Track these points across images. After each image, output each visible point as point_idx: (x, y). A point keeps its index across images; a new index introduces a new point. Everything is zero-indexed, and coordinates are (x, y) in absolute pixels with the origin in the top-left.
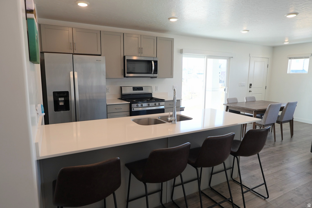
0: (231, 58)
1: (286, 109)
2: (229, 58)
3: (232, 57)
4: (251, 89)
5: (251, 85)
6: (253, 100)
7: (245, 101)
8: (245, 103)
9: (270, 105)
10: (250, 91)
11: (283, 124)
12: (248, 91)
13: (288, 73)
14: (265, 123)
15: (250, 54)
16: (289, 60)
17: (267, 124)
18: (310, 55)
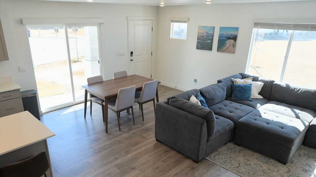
1: (144, 90)
2: (100, 25)
3: (103, 23)
4: (132, 58)
5: (132, 53)
6: (124, 76)
10: (131, 60)
11: (143, 105)
12: (129, 60)
13: (171, 38)
14: (117, 109)
15: (127, 17)
16: (172, 23)
17: (120, 109)
18: (188, 19)
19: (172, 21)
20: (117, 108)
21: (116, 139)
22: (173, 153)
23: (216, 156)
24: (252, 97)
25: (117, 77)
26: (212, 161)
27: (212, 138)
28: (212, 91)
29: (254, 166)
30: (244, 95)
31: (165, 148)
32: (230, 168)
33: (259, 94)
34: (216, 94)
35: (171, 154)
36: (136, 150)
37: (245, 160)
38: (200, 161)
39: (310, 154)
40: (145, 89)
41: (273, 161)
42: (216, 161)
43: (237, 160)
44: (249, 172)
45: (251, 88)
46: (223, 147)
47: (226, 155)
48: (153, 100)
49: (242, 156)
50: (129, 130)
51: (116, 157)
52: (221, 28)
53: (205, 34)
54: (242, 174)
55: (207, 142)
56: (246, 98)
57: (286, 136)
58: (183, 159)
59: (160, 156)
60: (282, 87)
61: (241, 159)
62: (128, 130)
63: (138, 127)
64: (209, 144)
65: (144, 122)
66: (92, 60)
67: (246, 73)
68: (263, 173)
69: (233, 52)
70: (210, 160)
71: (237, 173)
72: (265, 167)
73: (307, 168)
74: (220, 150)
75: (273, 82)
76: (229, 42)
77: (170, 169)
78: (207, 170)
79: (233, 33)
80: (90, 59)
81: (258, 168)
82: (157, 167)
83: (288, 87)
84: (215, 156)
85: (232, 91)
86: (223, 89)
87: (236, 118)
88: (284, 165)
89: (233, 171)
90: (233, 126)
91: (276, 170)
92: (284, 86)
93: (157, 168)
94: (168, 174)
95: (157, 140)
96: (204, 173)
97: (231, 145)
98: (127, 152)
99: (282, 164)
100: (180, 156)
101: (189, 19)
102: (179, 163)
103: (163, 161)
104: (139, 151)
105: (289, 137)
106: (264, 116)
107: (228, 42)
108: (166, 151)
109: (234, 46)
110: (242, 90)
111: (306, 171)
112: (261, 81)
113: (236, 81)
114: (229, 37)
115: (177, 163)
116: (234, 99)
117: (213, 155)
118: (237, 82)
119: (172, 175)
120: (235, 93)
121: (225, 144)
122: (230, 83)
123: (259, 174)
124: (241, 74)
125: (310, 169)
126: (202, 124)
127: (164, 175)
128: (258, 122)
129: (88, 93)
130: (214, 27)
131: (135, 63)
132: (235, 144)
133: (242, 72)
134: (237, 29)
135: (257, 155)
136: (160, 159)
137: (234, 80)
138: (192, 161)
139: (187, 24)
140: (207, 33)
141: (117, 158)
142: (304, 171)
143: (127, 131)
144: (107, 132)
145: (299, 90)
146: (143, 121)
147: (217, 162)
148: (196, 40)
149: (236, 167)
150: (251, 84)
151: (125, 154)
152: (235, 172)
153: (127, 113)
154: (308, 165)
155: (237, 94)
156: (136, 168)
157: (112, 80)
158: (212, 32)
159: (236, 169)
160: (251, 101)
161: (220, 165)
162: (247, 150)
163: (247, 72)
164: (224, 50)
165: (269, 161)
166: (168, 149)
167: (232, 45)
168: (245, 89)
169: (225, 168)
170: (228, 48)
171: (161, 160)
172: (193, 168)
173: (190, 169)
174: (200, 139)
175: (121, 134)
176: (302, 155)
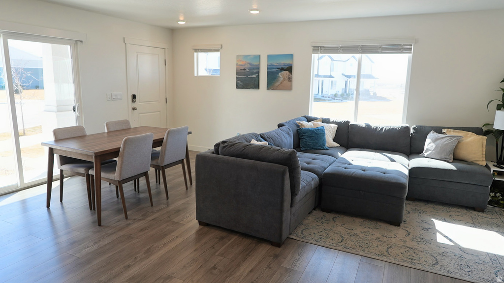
0: (79, 43)
2: (76, 43)
3: (81, 41)
4: (135, 105)
5: (134, 96)
6: (124, 127)
7: (106, 131)
8: (106, 134)
9: (125, 140)
10: (133, 109)
11: (166, 170)
12: (131, 109)
13: (196, 75)
14: (120, 177)
15: (124, 38)
16: (195, 54)
17: (126, 177)
18: (220, 46)
19: (196, 51)
20: (120, 174)
21: (121, 233)
22: (234, 238)
23: (304, 231)
24: (327, 145)
25: (112, 129)
26: (301, 239)
27: (298, 198)
28: (276, 135)
29: (363, 235)
30: (317, 142)
31: (217, 233)
32: (332, 244)
33: (334, 140)
34: (282, 140)
35: (232, 240)
36: (165, 245)
37: (347, 230)
38: (283, 243)
39: (418, 208)
40: (169, 141)
41: (384, 225)
42: (306, 238)
43: (336, 232)
44: (360, 245)
45: (324, 132)
46: (309, 218)
47: (317, 227)
48: (182, 161)
49: (340, 225)
50: (145, 216)
51: (127, 264)
52: (269, 56)
53: (247, 66)
54: (353, 250)
55: (291, 207)
56: (320, 146)
57: (394, 181)
58: (254, 245)
59: (213, 247)
60: (362, 127)
61: (340, 229)
62: (142, 216)
63: (161, 209)
64: (294, 209)
65: (169, 200)
66: (58, 111)
67: (310, 115)
68: (379, 243)
69: (289, 88)
70: (297, 239)
71: (344, 250)
72: (377, 234)
73: (426, 226)
74: (306, 222)
75: (348, 122)
76: (283, 75)
77: (238, 266)
78: (299, 255)
79: (287, 62)
80: (55, 109)
81: (369, 238)
82: (213, 265)
83: (368, 127)
84: (302, 231)
85: (299, 139)
86: (288, 133)
87: (320, 170)
88: (398, 227)
89: (337, 248)
90: (318, 181)
91: (393, 236)
92: (363, 126)
93: (214, 268)
94: (238, 274)
95: (200, 223)
96: (296, 259)
97: (317, 213)
98: (149, 252)
99: (395, 226)
100: (247, 242)
101: (222, 46)
102: (250, 252)
103: (222, 255)
104: (172, 245)
105: (398, 181)
106: (354, 163)
107: (281, 74)
108: (222, 238)
109: (290, 79)
110: (314, 135)
111: (427, 229)
112: (333, 122)
113: (302, 124)
114: (282, 68)
115: (247, 254)
116: (304, 149)
117: (299, 231)
118: (303, 126)
119: (246, 274)
120: (305, 140)
121: (309, 214)
122: (295, 128)
123: (374, 244)
124: (305, 117)
125: (430, 227)
126: (283, 174)
127: (231, 277)
128: (351, 171)
129: (55, 156)
130: (259, 56)
131: (141, 115)
132: (323, 211)
133: (306, 115)
134: (291, 56)
135: (358, 220)
136: (216, 252)
137: (300, 123)
138: (270, 246)
139: (219, 53)
140: (250, 64)
141: (129, 266)
142: (425, 230)
143: (141, 218)
144: (100, 225)
145: (382, 129)
146: (168, 198)
147: (309, 240)
148: (235, 76)
149: (340, 241)
150: (323, 127)
151: (144, 256)
152: (341, 249)
153: (135, 190)
154: (424, 221)
155: (307, 142)
156: (173, 276)
157: (104, 133)
158: (257, 63)
159: (341, 244)
160: (327, 150)
161: (315, 243)
162: (342, 216)
163: (312, 114)
164: (277, 87)
165: (377, 225)
166: (224, 234)
167: (287, 78)
168: (316, 134)
169: (325, 245)
170: (282, 83)
171: (217, 254)
172: (276, 256)
173: (272, 257)
174: (282, 202)
175: (129, 224)
176: (411, 212)
